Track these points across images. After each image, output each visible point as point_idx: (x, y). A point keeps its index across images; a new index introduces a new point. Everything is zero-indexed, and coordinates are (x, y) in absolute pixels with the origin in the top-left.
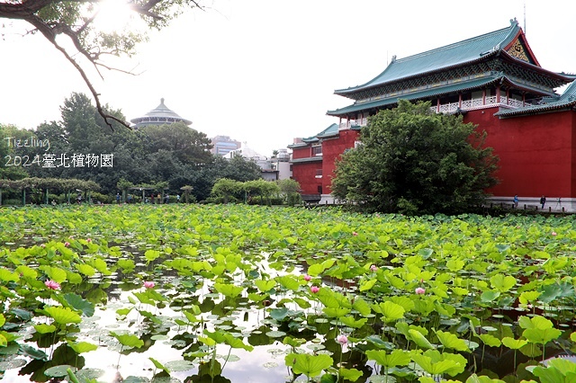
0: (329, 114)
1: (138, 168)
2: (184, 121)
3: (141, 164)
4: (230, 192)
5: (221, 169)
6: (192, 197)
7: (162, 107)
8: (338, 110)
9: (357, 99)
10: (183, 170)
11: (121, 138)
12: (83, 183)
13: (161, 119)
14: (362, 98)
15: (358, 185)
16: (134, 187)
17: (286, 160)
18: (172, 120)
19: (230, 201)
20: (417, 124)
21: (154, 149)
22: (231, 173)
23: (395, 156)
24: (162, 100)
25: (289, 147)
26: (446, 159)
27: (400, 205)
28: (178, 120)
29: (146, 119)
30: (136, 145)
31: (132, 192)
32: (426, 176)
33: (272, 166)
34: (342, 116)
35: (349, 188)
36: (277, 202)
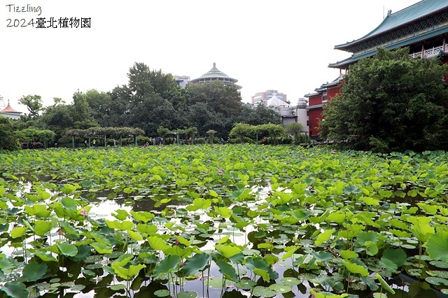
0: (331, 66)
1: (178, 118)
2: (231, 80)
3: (182, 114)
4: (244, 134)
5: (246, 116)
6: (216, 139)
7: (215, 70)
8: (338, 63)
9: (354, 52)
10: (216, 118)
11: (169, 95)
12: (131, 130)
13: (213, 79)
14: (358, 51)
15: (337, 126)
16: (170, 132)
17: (304, 107)
18: (222, 79)
19: (246, 141)
20: (387, 68)
21: (193, 102)
22: (253, 118)
23: (365, 100)
24: (214, 64)
25: (306, 96)
26: (415, 99)
27: (371, 143)
28: (226, 79)
29: (202, 80)
30: (180, 100)
31: (168, 135)
32: (394, 116)
33: (293, 113)
34: (341, 67)
35: (330, 129)
36: (287, 142)
